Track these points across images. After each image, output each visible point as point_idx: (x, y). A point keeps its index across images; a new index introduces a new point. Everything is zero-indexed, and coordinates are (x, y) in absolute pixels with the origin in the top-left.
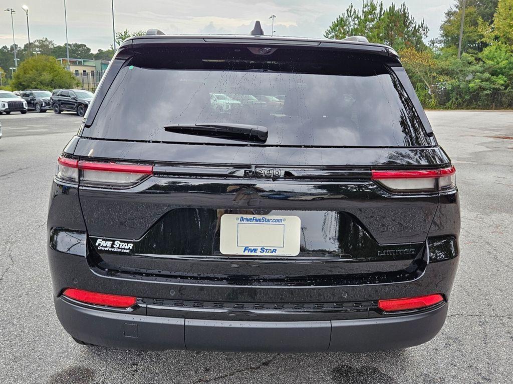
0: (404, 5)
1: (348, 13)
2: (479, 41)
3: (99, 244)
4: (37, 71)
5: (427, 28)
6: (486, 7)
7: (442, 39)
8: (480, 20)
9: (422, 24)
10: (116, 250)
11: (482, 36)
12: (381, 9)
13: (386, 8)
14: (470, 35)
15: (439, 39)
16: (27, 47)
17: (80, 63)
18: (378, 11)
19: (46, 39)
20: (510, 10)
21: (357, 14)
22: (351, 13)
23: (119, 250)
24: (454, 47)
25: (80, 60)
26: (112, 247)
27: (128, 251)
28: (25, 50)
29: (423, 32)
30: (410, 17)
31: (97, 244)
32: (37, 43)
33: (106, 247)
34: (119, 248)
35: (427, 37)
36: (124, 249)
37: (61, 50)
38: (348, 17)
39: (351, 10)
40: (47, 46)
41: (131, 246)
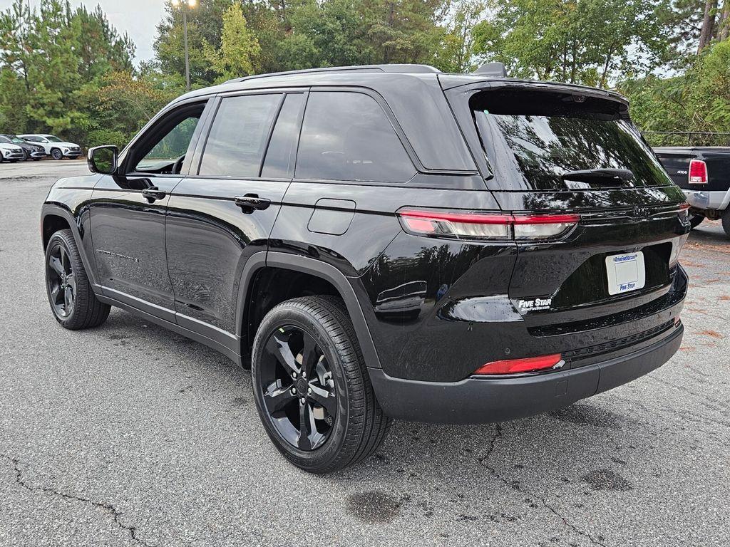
0: (99, 9)
1: (16, 11)
2: (207, 70)
3: (522, 306)
5: (133, 45)
6: (208, 26)
7: (160, 62)
8: (205, 43)
9: (126, 39)
10: (538, 308)
11: (209, 64)
12: (68, 10)
13: (73, 10)
14: (195, 60)
15: (155, 61)
18: (64, 13)
20: (238, 33)
21: (32, 13)
22: (20, 10)
23: (541, 308)
24: (178, 74)
26: (534, 306)
27: (548, 307)
29: (128, 50)
30: (110, 27)
31: (520, 307)
33: (529, 307)
34: (540, 306)
35: (134, 57)
36: (545, 306)
38: (17, 16)
39: (20, 6)
41: (549, 301)
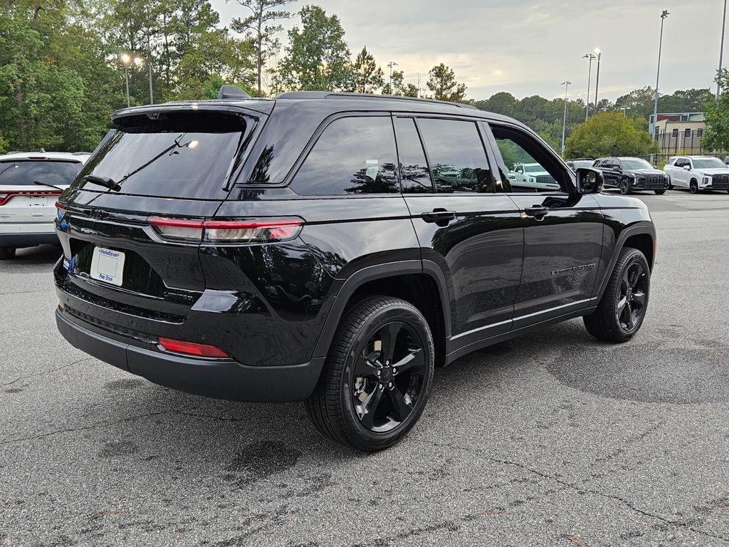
4: (596, 134)
16: (621, 102)
17: (685, 119)
19: (649, 87)
25: (685, 114)
28: (617, 105)
32: (635, 95)
37: (668, 101)
40: (650, 97)
